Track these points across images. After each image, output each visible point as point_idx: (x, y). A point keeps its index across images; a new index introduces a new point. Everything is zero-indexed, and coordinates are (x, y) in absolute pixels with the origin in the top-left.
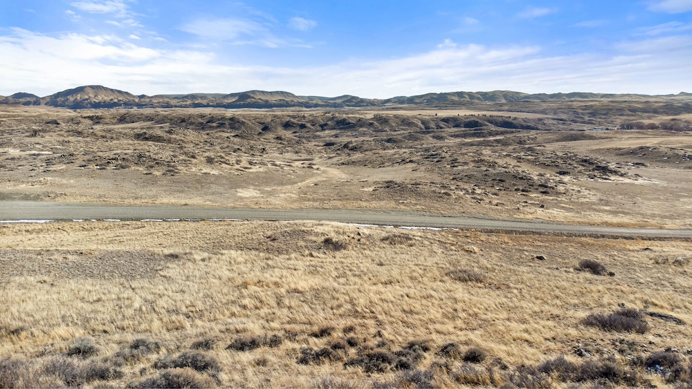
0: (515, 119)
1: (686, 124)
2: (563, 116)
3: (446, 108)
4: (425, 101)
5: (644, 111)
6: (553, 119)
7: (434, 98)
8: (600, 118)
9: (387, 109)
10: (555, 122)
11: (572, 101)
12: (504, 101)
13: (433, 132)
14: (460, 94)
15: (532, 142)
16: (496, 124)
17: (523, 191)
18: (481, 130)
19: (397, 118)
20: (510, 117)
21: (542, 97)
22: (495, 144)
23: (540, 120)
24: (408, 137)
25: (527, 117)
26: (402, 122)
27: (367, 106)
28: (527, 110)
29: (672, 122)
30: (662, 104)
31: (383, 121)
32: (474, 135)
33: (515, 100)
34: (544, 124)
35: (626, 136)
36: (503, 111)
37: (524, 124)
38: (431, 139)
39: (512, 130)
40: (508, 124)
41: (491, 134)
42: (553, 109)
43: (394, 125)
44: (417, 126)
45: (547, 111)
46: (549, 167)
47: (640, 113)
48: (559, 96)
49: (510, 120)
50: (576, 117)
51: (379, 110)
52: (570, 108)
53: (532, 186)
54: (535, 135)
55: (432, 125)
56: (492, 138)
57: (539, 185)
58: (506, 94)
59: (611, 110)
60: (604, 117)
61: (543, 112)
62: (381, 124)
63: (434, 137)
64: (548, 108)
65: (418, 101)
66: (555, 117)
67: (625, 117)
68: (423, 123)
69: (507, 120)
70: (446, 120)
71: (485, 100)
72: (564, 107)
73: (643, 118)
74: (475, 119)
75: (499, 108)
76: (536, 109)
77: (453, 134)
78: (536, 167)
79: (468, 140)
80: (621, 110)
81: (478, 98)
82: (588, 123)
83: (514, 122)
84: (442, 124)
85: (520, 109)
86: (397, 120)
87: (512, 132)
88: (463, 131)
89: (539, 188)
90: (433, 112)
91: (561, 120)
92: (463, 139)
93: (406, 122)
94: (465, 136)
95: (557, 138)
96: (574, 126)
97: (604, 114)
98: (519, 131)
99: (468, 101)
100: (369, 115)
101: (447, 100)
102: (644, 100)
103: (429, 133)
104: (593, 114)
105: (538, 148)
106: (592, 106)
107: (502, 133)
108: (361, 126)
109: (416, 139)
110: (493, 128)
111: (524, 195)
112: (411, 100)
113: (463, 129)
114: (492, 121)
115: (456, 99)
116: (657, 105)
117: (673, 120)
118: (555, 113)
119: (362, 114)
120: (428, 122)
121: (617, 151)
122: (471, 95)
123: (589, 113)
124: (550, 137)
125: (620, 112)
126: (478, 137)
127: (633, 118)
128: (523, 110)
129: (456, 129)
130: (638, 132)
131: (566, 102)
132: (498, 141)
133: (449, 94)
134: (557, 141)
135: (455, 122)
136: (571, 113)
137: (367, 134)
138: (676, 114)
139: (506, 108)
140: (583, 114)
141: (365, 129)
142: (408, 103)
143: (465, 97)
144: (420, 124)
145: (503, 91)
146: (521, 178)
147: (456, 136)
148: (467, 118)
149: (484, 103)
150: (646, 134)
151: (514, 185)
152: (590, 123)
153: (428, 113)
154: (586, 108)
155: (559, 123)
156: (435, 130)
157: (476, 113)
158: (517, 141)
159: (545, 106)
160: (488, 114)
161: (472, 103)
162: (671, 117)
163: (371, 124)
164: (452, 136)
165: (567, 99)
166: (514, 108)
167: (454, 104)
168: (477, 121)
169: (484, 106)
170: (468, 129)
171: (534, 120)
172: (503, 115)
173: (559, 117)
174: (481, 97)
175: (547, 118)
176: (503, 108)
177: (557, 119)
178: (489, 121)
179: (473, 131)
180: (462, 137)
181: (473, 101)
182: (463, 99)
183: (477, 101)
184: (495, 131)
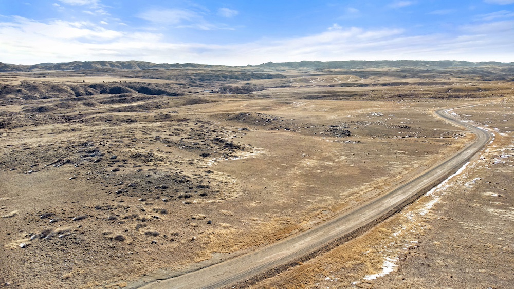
0: (149, 84)
1: (254, 87)
2: (183, 82)
3: (91, 74)
4: (72, 68)
5: (231, 77)
6: (177, 84)
7: (80, 66)
8: (206, 82)
9: (35, 75)
10: (178, 86)
11: (187, 70)
12: (138, 69)
13: (84, 99)
14: (103, 63)
15: (166, 106)
16: (135, 89)
17: (186, 197)
18: (124, 96)
19: (46, 85)
20: (145, 83)
21: (166, 66)
22: (138, 109)
23: (167, 84)
24: (60, 106)
25: (158, 82)
26: (52, 88)
27: (12, 71)
28: (157, 76)
29: (248, 85)
30: (240, 73)
31: (33, 88)
32: (120, 101)
33: (146, 68)
34: (171, 88)
36: (139, 77)
37: (156, 88)
38: (82, 106)
39: (149, 96)
40: (145, 90)
41: (133, 100)
42: (175, 76)
43: (44, 91)
44: (67, 92)
45: (171, 78)
47: (229, 79)
48: (177, 65)
49: (146, 86)
50: (191, 82)
51: (25, 76)
52: (187, 76)
54: (168, 101)
55: (82, 91)
56: (134, 104)
57: (197, 187)
58: (139, 64)
59: (212, 76)
60: (208, 81)
61: (168, 78)
62: (30, 90)
63: (85, 104)
64: (172, 74)
65: (65, 68)
66: (177, 82)
67: (221, 82)
68: (73, 89)
69: (143, 85)
70: (94, 86)
71: (123, 68)
72: (182, 74)
73: (230, 82)
74: (118, 85)
75: (136, 75)
76: (163, 76)
77: (102, 100)
79: (115, 106)
80: (218, 76)
81: (118, 66)
82: (200, 87)
83: (149, 87)
84: (90, 90)
85: (152, 76)
86: (47, 87)
87: (150, 98)
88: (111, 97)
89: (198, 189)
90: (81, 79)
91: (182, 84)
92: (111, 105)
93: (56, 89)
94: (112, 102)
95: (183, 103)
96: (191, 89)
98: (155, 97)
99: (110, 69)
100: (16, 81)
101: (92, 68)
102: (229, 69)
103: (79, 99)
104: (202, 80)
106: (200, 74)
107: (142, 99)
108: (8, 93)
109: (69, 107)
110: (136, 94)
111: (188, 203)
112: (58, 66)
113: (110, 95)
114: (132, 86)
115: (100, 66)
116: (237, 73)
118: (177, 79)
119: (7, 81)
120: (77, 88)
121: (227, 117)
122: (111, 64)
123: (199, 79)
124: (178, 101)
125: (217, 78)
126: (123, 102)
127: (225, 82)
128: (154, 76)
129: (103, 96)
130: (233, 96)
131: (183, 70)
132: (140, 106)
133: (92, 62)
134: (184, 104)
135: (102, 89)
136: (187, 79)
137: (15, 102)
138: (248, 80)
139: (141, 74)
140: (195, 79)
141: (13, 96)
142: (55, 69)
143: (107, 65)
144: (69, 90)
145: (137, 61)
147: (105, 102)
148: (111, 85)
149: (123, 70)
150: (238, 97)
151: (177, 191)
153: (76, 80)
154: (197, 75)
155: (181, 87)
156: (85, 97)
157: (118, 80)
158: (155, 106)
159: (168, 73)
160: (128, 80)
161: (113, 71)
162: (246, 82)
163: (19, 91)
164: (101, 103)
165: (183, 68)
166: (147, 75)
167: (98, 71)
168: (120, 88)
169: (123, 73)
170: (113, 95)
171: (163, 85)
172: (139, 81)
173: (180, 82)
174: (120, 66)
175: (172, 83)
176: (138, 75)
177: (179, 84)
178: (129, 87)
179: (118, 98)
180: (110, 103)
181: (113, 68)
182: (105, 67)
183: (117, 69)
184: (137, 97)
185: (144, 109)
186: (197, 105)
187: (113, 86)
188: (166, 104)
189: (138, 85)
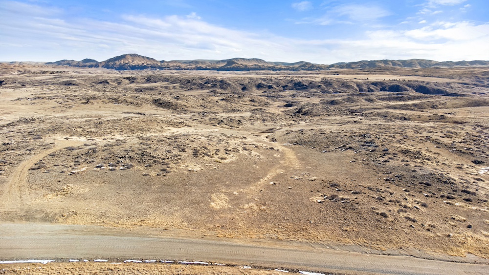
0: (428, 83)
2: (467, 81)
3: (374, 72)
4: (359, 66)
6: (459, 83)
7: (366, 65)
9: (332, 73)
10: (460, 86)
11: (474, 68)
12: (419, 67)
13: (366, 95)
14: (386, 62)
15: (443, 106)
16: (413, 87)
17: (448, 198)
18: (402, 94)
19: (339, 81)
20: (424, 82)
21: (448, 64)
22: (413, 108)
23: (448, 84)
24: (347, 100)
25: (438, 81)
26: (342, 85)
27: (317, 69)
28: (437, 75)
31: (328, 83)
32: (397, 99)
33: (427, 66)
34: (452, 88)
36: (418, 75)
37: (436, 87)
38: (364, 101)
39: (426, 95)
40: (423, 89)
41: (410, 98)
42: (458, 75)
43: (336, 87)
44: (353, 88)
45: (453, 76)
46: (465, 155)
48: (463, 63)
49: (424, 85)
50: (477, 81)
51: (325, 74)
52: (473, 75)
53: (456, 191)
54: (445, 101)
55: (365, 88)
56: (410, 102)
57: (462, 191)
58: (420, 62)
61: (450, 77)
62: (327, 86)
63: (366, 100)
64: (455, 73)
65: (354, 66)
66: (461, 81)
68: (358, 86)
69: (421, 84)
70: (375, 84)
71: (404, 67)
72: (467, 72)
74: (397, 84)
75: (415, 73)
76: (444, 74)
77: (381, 97)
79: (392, 103)
81: (399, 65)
83: (427, 86)
84: (372, 87)
85: (432, 74)
86: (339, 83)
87: (427, 97)
88: (389, 95)
89: (462, 194)
90: (365, 77)
91: (465, 84)
92: (388, 102)
93: (345, 85)
94: (390, 99)
95: (463, 104)
96: (477, 89)
98: (432, 97)
99: (391, 67)
100: (318, 78)
101: (376, 66)
103: (362, 95)
107: (418, 98)
108: (312, 88)
109: (353, 101)
110: (413, 93)
111: (450, 204)
112: (349, 65)
113: (388, 93)
114: (410, 85)
115: (382, 65)
118: (460, 78)
119: (313, 78)
120: (362, 85)
122: (394, 63)
124: (457, 102)
128: (434, 75)
129: (382, 93)
131: (469, 68)
132: (415, 105)
133: (377, 61)
134: (464, 106)
135: (382, 86)
136: (473, 78)
137: (316, 95)
139: (421, 73)
140: (483, 79)
141: (315, 90)
142: (347, 68)
143: (389, 64)
144: (355, 86)
145: (419, 60)
146: (445, 182)
147: (383, 99)
148: (391, 83)
149: (403, 68)
151: (440, 190)
153: (361, 78)
155: (463, 87)
156: (367, 93)
157: (397, 78)
158: (431, 105)
159: (451, 71)
160: (407, 78)
161: (394, 69)
163: (319, 86)
164: (380, 99)
165: (470, 66)
166: (426, 73)
167: (381, 69)
168: (399, 86)
169: (404, 71)
170: (392, 93)
171: (443, 84)
172: (418, 80)
173: (464, 82)
174: (401, 64)
175: (454, 82)
176: (418, 73)
177: (462, 84)
178: (407, 85)
179: (396, 96)
180: (388, 100)
181: (395, 67)
182: (387, 66)
183: (398, 67)
184: (413, 96)
185: (419, 108)
186: (480, 107)
187: (392, 84)
188: (443, 104)
189: (416, 84)
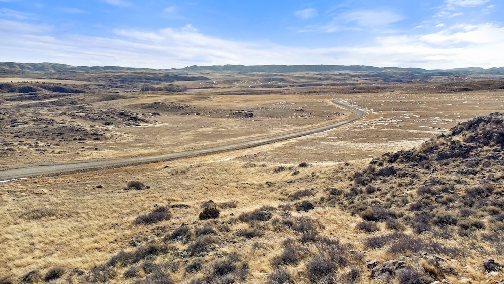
0: (65, 85)
1: (177, 88)
2: (103, 83)
5: (154, 79)
6: (96, 85)
8: (128, 84)
10: (97, 87)
11: (107, 72)
12: (53, 71)
14: (11, 64)
15: (82, 102)
16: (49, 89)
17: (80, 139)
18: (36, 94)
20: (60, 84)
21: (85, 69)
22: (50, 106)
23: (86, 86)
25: (75, 83)
28: (74, 78)
29: (170, 87)
30: (163, 75)
32: (30, 99)
33: (62, 70)
34: (89, 89)
35: (146, 96)
36: (54, 79)
37: (73, 89)
39: (64, 93)
40: (59, 89)
41: (45, 97)
42: (94, 78)
45: (90, 79)
46: (98, 121)
47: (151, 81)
48: (97, 68)
49: (61, 86)
50: (112, 83)
52: (107, 77)
53: (86, 135)
54: (84, 97)
56: (47, 101)
57: (92, 134)
58: (54, 66)
59: (134, 78)
60: (130, 83)
61: (87, 80)
64: (91, 76)
66: (97, 83)
67: (143, 83)
69: (58, 86)
71: (36, 70)
72: (102, 76)
73: (153, 84)
74: (29, 85)
75: (50, 76)
76: (81, 77)
77: (8, 98)
78: (88, 121)
79: (24, 103)
80: (140, 78)
81: (29, 68)
82: (120, 88)
83: (65, 87)
85: (68, 77)
87: (64, 95)
88: (18, 95)
89: (92, 136)
91: (102, 85)
92: (20, 102)
94: (21, 99)
96: (111, 90)
97: (131, 81)
98: (70, 95)
99: (19, 70)
102: (152, 72)
104: (123, 81)
105: (87, 106)
106: (121, 76)
107: (55, 97)
110: (47, 93)
111: (81, 142)
113: (18, 94)
114: (45, 87)
115: (7, 68)
116: (160, 75)
117: (171, 85)
118: (96, 81)
121: (141, 106)
122: (20, 65)
123: (120, 81)
124: (95, 98)
125: (140, 79)
126: (34, 100)
127: (148, 84)
128: (70, 78)
129: (10, 94)
130: (152, 93)
131: (104, 72)
132: (53, 103)
134: (101, 101)
135: (10, 88)
136: (108, 80)
138: (172, 82)
139: (56, 76)
140: (116, 81)
143: (15, 67)
145: (51, 63)
146: (77, 130)
147: (12, 100)
148: (20, 85)
149: (35, 72)
150: (157, 94)
151: (72, 136)
152: (122, 87)
154: (118, 77)
155: (100, 88)
157: (29, 81)
158: (70, 102)
159: (87, 75)
160: (41, 81)
161: (23, 72)
162: (169, 83)
164: (7, 100)
166: (63, 76)
167: (5, 73)
168: (32, 88)
169: (36, 75)
170: (23, 94)
171: (81, 86)
172: (54, 82)
173: (100, 84)
174: (32, 68)
175: (91, 84)
176: (52, 77)
177: (98, 85)
178: (42, 87)
179: (30, 96)
181: (24, 70)
182: (13, 69)
183: (28, 70)
184: (50, 95)
185: (58, 106)
186: (115, 101)
187: (22, 86)
188: (81, 100)
189: (52, 85)
